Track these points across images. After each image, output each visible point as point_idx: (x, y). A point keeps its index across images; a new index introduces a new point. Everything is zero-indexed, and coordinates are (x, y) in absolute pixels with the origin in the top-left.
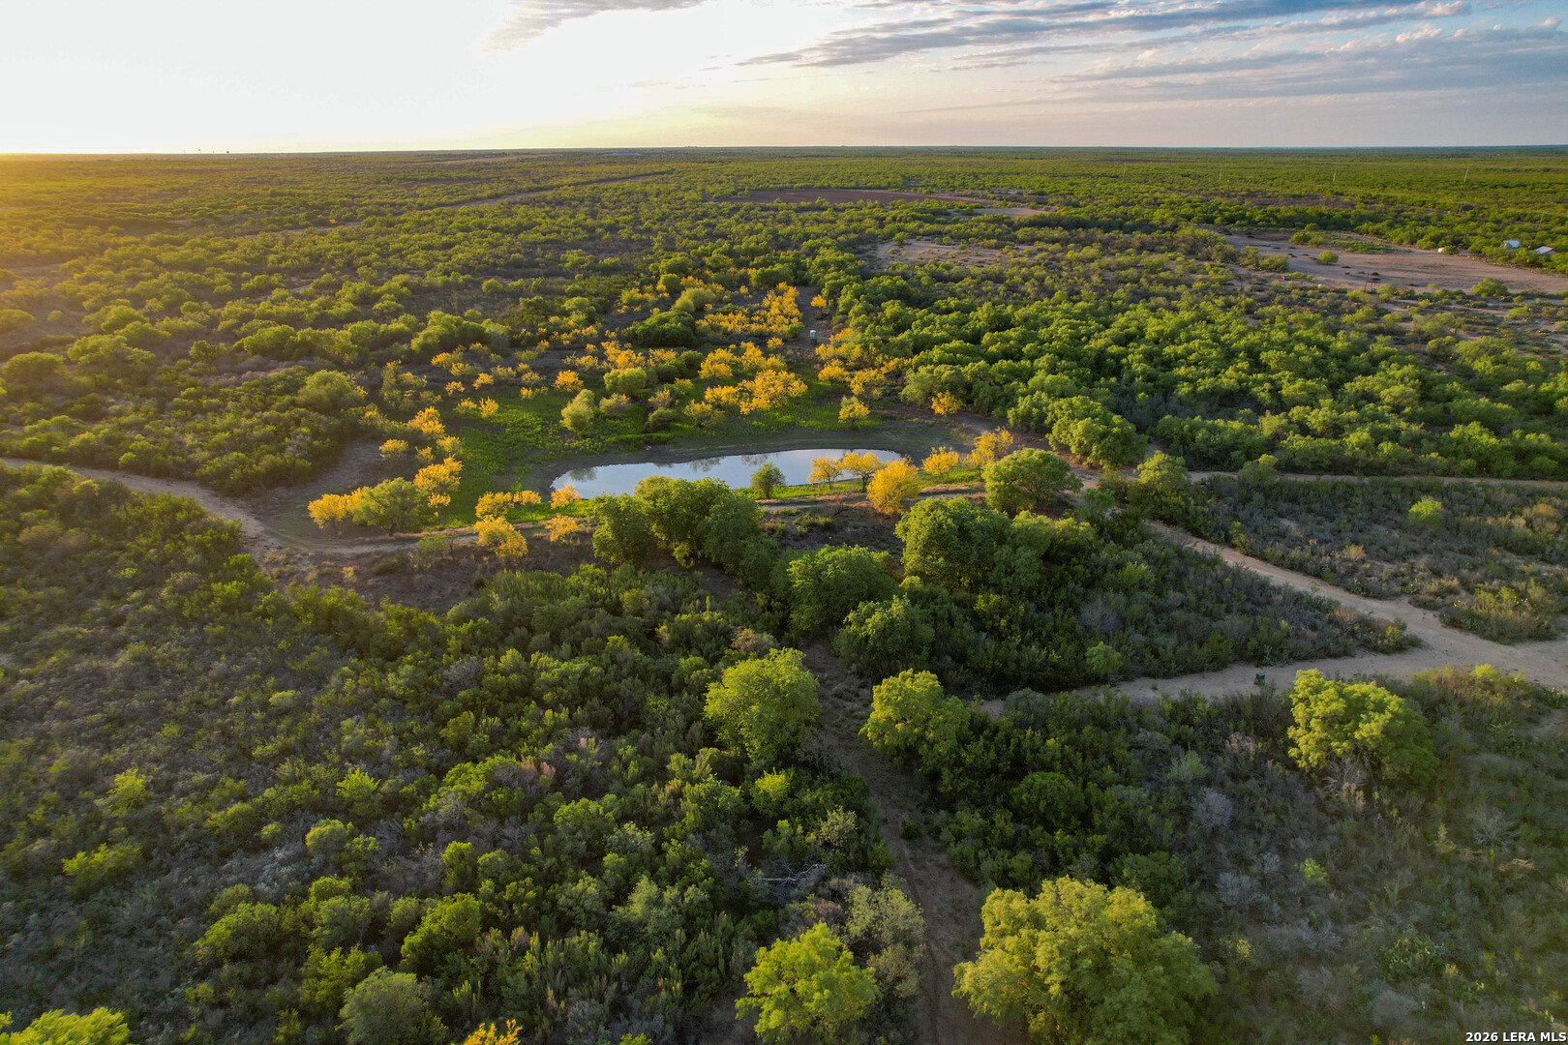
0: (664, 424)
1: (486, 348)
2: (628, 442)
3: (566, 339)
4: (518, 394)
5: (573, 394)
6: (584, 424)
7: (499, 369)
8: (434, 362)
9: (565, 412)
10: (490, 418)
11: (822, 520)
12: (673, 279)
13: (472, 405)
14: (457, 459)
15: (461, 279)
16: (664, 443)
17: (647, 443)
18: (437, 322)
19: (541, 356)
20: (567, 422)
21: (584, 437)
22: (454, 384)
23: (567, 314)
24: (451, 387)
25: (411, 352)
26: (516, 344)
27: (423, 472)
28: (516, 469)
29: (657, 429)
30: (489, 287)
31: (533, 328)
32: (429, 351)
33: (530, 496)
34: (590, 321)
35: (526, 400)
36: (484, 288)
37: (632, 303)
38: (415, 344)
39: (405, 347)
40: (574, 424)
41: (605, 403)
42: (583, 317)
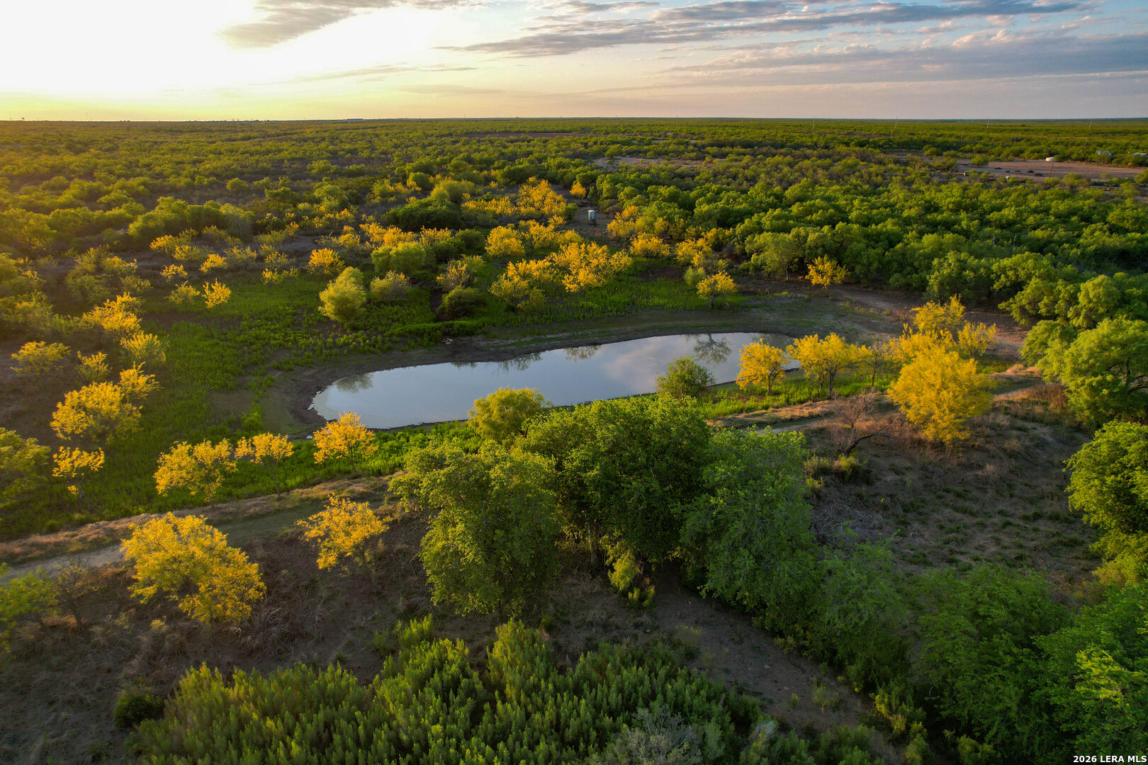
0: (463, 308)
1: (223, 232)
2: (419, 334)
3: (318, 223)
4: (260, 279)
5: (334, 275)
6: (353, 311)
7: (235, 251)
8: (154, 246)
9: (324, 296)
10: (219, 307)
11: (843, 462)
12: (421, 177)
13: (193, 292)
14: (146, 370)
15: (206, 181)
16: (470, 333)
17: (447, 334)
18: (164, 209)
19: (290, 240)
20: (328, 309)
21: (355, 329)
22: (173, 267)
23: (318, 201)
24: (169, 271)
25: (128, 238)
26: (259, 229)
27: (72, 397)
28: (252, 380)
29: (455, 316)
30: (234, 186)
31: (280, 214)
32: (149, 234)
33: (267, 444)
34: (343, 206)
35: (271, 284)
36: (228, 187)
37: (384, 195)
38: (133, 228)
39: (121, 232)
40: (339, 312)
41: (378, 283)
42: (335, 203)
